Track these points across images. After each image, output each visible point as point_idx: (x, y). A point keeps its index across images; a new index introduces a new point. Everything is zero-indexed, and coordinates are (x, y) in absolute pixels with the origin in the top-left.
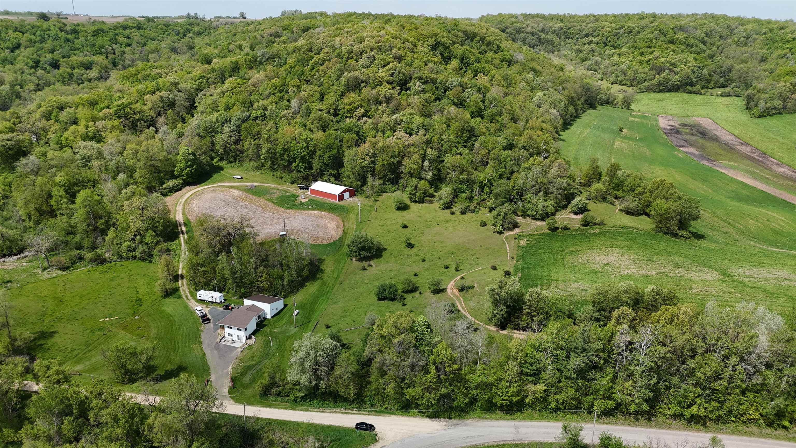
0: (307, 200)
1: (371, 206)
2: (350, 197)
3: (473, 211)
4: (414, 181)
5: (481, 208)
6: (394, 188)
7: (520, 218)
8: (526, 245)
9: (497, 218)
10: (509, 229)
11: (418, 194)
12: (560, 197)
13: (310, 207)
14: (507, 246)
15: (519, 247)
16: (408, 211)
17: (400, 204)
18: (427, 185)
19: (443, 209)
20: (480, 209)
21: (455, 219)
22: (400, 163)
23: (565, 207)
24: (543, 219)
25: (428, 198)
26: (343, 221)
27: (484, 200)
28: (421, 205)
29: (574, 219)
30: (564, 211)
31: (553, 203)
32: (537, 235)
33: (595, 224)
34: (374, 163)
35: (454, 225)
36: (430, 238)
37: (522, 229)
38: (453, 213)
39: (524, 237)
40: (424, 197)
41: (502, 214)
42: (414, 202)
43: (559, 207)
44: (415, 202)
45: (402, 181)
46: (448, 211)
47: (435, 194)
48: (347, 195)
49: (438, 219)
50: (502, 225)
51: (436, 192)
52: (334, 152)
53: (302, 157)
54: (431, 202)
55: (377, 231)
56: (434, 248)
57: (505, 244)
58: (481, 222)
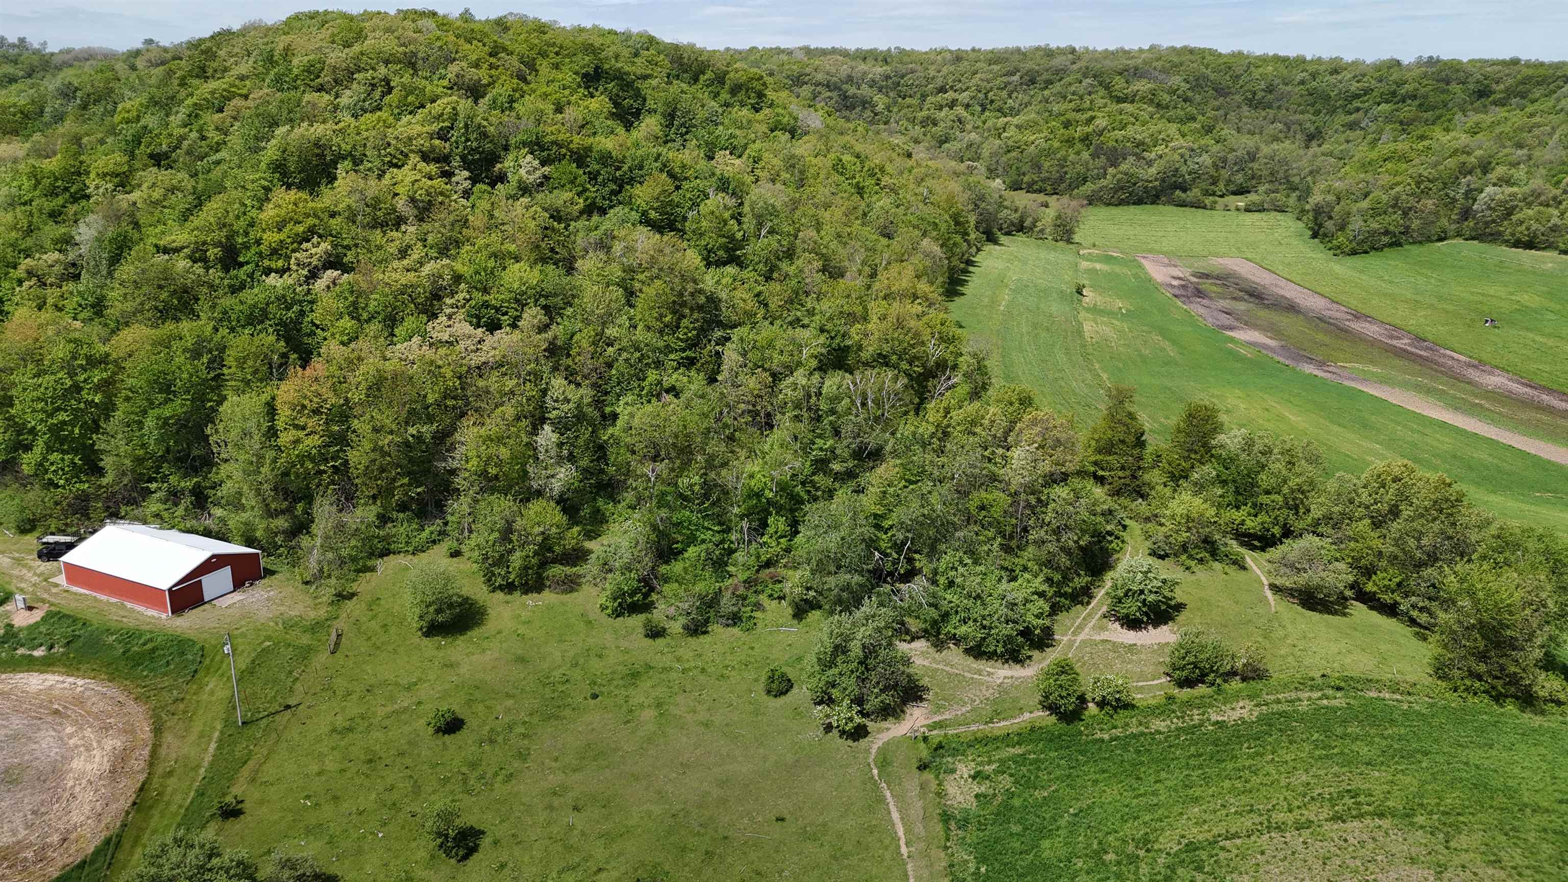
0: (36, 616)
1: (316, 627)
2: (238, 584)
3: (735, 619)
4: (503, 505)
5: (763, 598)
6: (425, 535)
7: (921, 645)
8: (972, 804)
9: (832, 664)
10: (889, 712)
11: (516, 559)
12: (1064, 560)
13: (39, 653)
14: (895, 816)
15: (946, 818)
16: (474, 633)
17: (439, 611)
18: (556, 516)
19: (618, 613)
20: (758, 606)
21: (667, 660)
22: (443, 437)
23: (1082, 596)
24: (1013, 656)
25: (557, 571)
27: (768, 564)
28: (531, 600)
29: (1131, 648)
30: (1080, 613)
31: (1038, 583)
32: (1006, 739)
33: (1233, 673)
34: (342, 440)
35: (660, 692)
36: (555, 779)
37: (939, 709)
38: (655, 633)
39: (955, 752)
40: (543, 565)
41: (856, 649)
42: (501, 588)
43: (1065, 595)
44: (509, 588)
45: (458, 507)
46: (636, 621)
47: (588, 545)
48: (223, 577)
49: (596, 665)
50: (859, 701)
51: (591, 535)
52: (177, 407)
53: (55, 430)
54: (571, 585)
55: (315, 768)
56: (569, 848)
57: (881, 800)
58: (771, 679)
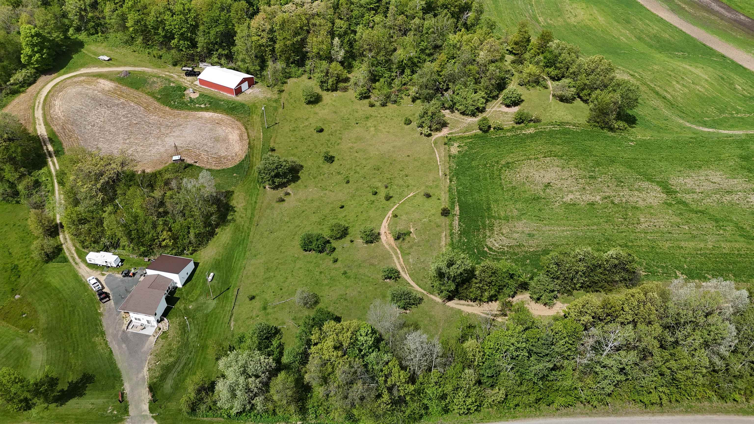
0: (196, 95)
1: (276, 101)
2: (250, 86)
3: (395, 102)
4: (325, 64)
5: (403, 96)
6: (300, 72)
7: (448, 111)
8: (457, 153)
9: (423, 117)
10: (437, 130)
11: (330, 81)
12: (491, 87)
13: (203, 106)
14: (437, 156)
15: (450, 156)
16: (320, 104)
17: (311, 98)
18: (340, 68)
19: (360, 99)
20: (402, 98)
21: (376, 114)
22: (304, 40)
23: (495, 97)
24: (473, 115)
25: (341, 85)
26: (246, 129)
27: (405, 84)
28: (334, 94)
29: (506, 113)
30: (495, 102)
31: (483, 94)
32: (468, 138)
33: (531, 120)
34: (273, 40)
35: (375, 123)
36: (350, 145)
37: (451, 129)
38: (372, 105)
39: (454, 140)
40: (337, 83)
41: (430, 114)
42: (325, 90)
43: (491, 97)
44: (328, 90)
45: (309, 64)
46: (366, 101)
47: (349, 76)
48: (245, 86)
49: (356, 115)
50: (430, 127)
51: (349, 72)
52: (221, 28)
53: (182, 34)
54: (345, 89)
55: (289, 140)
56: (357, 161)
57: (434, 152)
58: (406, 120)
